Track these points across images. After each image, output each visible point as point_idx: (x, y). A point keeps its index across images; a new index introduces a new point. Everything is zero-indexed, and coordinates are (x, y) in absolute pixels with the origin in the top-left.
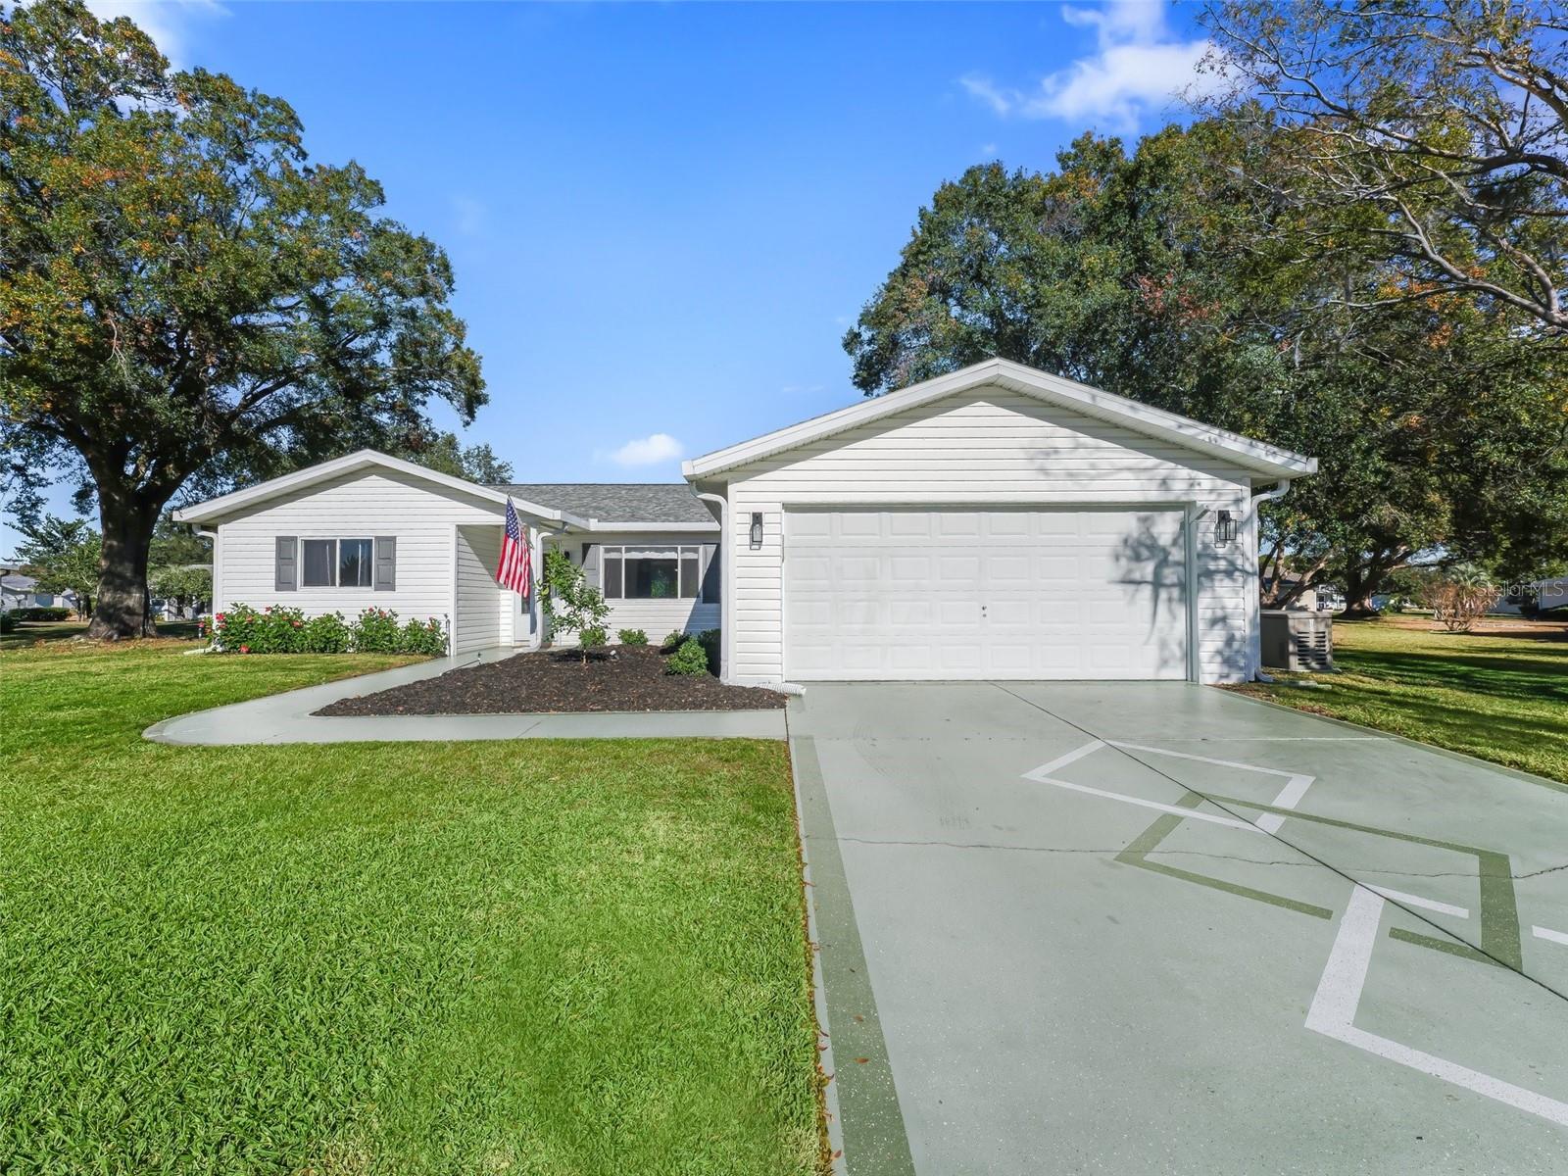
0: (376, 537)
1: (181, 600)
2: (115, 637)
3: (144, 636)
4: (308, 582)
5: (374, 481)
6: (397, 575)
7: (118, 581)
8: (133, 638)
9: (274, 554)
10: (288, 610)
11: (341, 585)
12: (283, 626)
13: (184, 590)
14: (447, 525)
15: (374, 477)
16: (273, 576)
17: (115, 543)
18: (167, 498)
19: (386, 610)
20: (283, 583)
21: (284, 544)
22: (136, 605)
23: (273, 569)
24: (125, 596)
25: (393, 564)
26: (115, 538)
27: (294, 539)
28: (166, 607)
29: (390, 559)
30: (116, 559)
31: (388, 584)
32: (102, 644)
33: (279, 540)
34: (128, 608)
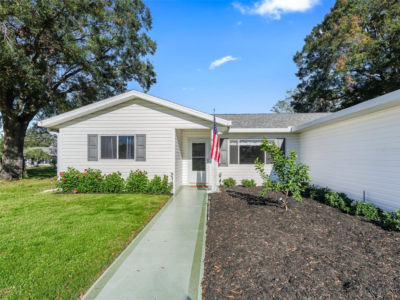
0: (136, 135)
1: (33, 159)
2: (11, 179)
3: (23, 178)
4: (103, 156)
5: (134, 107)
6: (147, 153)
7: (12, 155)
8: (18, 179)
9: (87, 143)
10: (95, 171)
11: (119, 158)
12: (94, 179)
13: (34, 156)
14: (171, 129)
15: (135, 105)
16: (87, 153)
17: (10, 138)
18: (31, 119)
19: (142, 171)
20: (91, 157)
21: (91, 138)
22: (19, 165)
23: (87, 150)
24: (15, 161)
25: (145, 148)
26: (10, 136)
27: (96, 136)
28: (28, 161)
29: (143, 146)
30: (11, 145)
31: (142, 158)
32: (5, 182)
33: (90, 136)
34: (16, 166)
